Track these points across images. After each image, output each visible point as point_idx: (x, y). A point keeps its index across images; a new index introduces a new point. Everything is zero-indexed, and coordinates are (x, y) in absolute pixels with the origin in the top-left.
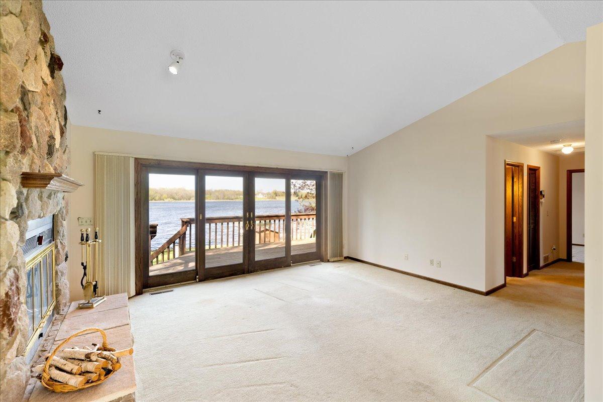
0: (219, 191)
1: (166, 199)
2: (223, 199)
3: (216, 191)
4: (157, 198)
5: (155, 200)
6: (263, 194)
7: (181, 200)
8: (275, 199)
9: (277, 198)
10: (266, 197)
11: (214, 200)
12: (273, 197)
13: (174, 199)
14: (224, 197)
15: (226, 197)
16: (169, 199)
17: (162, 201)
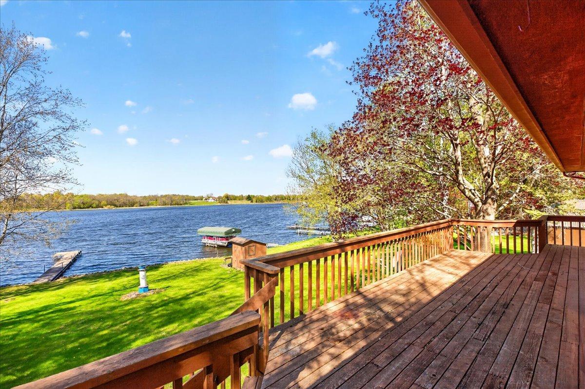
1: (106, 206)
2: (171, 205)
3: (162, 196)
4: (94, 205)
5: (92, 208)
6: (214, 198)
7: (123, 207)
8: (227, 203)
9: (228, 202)
10: (218, 202)
11: (161, 206)
12: (224, 201)
13: (116, 206)
14: (172, 202)
15: (174, 203)
16: (109, 206)
17: (101, 209)
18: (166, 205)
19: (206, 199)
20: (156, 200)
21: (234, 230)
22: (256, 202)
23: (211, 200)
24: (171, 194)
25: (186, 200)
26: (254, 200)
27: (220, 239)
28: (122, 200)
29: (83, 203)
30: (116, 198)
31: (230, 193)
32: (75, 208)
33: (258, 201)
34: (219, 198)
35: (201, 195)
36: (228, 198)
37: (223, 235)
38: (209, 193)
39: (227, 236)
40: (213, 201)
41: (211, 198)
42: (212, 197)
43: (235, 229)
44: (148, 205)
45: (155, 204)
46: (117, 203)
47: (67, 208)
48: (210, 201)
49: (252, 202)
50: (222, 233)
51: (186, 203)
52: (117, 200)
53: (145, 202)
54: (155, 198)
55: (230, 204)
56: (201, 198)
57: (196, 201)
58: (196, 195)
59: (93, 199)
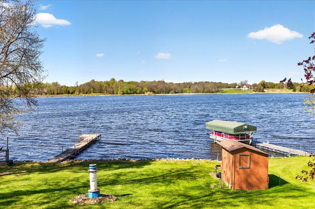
0: (199, 83)
1: (147, 92)
2: (203, 92)
3: (196, 83)
4: (138, 91)
5: (137, 94)
6: (248, 86)
7: (160, 93)
8: (263, 91)
9: (265, 90)
10: (252, 90)
11: (194, 94)
12: (260, 89)
13: (154, 92)
14: (204, 89)
15: (206, 90)
16: (149, 93)
17: (143, 95)
18: (198, 92)
19: (239, 87)
20: (190, 88)
21: (246, 127)
22: (300, 91)
23: (245, 88)
24: (204, 81)
25: (218, 87)
26: (298, 88)
27: (229, 136)
28: (160, 87)
29: (130, 90)
30: (155, 85)
31: (267, 81)
32: (124, 94)
33: (302, 90)
34: (255, 85)
35: (235, 82)
36: (264, 85)
37: (232, 132)
38: (243, 80)
39: (237, 133)
40: (247, 89)
41: (245, 86)
42: (247, 85)
43: (248, 126)
44: (182, 92)
45: (188, 92)
46: (156, 90)
47: (119, 93)
48: (243, 89)
49: (294, 91)
50: (231, 129)
51: (218, 91)
52: (156, 87)
53: (179, 89)
54: (189, 85)
55: (266, 93)
56: (234, 86)
57: (229, 89)
58: (230, 83)
59: (138, 86)
